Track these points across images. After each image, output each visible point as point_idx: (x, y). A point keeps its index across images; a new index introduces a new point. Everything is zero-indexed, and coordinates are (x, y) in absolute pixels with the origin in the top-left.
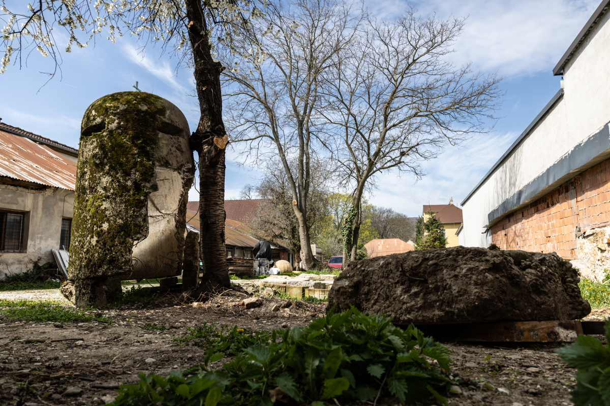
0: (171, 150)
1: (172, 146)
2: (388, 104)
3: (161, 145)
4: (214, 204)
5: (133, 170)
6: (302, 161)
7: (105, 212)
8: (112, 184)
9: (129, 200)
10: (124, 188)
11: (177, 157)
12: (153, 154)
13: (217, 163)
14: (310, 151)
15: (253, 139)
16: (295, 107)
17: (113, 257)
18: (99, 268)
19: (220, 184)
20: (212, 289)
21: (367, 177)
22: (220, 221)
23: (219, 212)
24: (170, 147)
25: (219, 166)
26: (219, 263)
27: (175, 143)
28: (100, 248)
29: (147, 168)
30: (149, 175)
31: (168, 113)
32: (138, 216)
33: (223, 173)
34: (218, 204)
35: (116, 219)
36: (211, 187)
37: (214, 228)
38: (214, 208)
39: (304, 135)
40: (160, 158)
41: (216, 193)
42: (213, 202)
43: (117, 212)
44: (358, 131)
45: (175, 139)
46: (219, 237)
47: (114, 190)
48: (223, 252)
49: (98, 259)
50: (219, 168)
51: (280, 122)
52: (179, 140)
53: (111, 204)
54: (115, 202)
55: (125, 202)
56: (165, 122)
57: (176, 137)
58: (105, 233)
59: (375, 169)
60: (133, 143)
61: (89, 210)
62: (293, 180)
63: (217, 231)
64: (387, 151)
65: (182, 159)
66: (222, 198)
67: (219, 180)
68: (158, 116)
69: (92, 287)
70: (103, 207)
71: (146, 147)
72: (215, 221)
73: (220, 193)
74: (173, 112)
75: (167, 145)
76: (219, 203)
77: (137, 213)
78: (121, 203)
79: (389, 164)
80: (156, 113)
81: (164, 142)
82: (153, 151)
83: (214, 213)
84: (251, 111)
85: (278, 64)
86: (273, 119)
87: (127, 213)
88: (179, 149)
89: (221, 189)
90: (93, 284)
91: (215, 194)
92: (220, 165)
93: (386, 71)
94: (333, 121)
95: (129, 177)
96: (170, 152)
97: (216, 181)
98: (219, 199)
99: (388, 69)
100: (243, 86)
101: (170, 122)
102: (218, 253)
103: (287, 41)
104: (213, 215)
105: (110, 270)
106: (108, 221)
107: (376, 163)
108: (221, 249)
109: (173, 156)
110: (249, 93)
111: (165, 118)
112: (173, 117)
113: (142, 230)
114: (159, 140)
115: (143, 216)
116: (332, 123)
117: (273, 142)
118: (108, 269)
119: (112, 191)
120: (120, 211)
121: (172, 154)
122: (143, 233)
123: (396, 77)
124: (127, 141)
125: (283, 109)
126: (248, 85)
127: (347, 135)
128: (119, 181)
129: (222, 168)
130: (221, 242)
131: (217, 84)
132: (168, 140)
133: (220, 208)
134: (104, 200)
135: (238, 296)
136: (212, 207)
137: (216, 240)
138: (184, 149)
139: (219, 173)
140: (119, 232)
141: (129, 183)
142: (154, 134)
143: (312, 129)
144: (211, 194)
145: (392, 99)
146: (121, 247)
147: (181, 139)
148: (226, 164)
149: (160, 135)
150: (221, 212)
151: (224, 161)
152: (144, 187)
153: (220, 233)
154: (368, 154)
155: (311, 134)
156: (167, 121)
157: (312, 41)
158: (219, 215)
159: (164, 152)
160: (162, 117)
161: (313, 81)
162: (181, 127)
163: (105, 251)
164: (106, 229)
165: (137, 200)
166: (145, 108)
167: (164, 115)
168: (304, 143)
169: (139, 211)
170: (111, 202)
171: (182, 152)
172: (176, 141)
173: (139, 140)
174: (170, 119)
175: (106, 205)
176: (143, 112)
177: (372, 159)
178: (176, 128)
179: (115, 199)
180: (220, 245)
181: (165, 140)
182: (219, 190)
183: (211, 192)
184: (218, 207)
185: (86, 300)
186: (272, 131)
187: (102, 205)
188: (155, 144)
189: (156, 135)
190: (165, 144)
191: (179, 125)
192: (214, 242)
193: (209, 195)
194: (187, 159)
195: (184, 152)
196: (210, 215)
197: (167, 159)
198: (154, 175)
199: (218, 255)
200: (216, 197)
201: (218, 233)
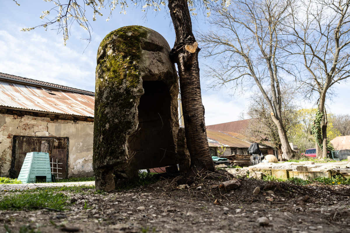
0: (152, 62)
1: (154, 59)
2: (338, 28)
3: (144, 58)
4: (192, 100)
5: (124, 81)
6: (273, 86)
7: (107, 115)
8: (111, 94)
9: (122, 103)
10: (118, 95)
11: (158, 66)
12: (138, 66)
13: (191, 66)
14: (279, 78)
15: (238, 78)
16: (263, 52)
17: (112, 150)
18: (104, 159)
19: (196, 83)
20: (197, 172)
21: (327, 88)
22: (199, 113)
23: (198, 106)
24: (152, 59)
25: (192, 68)
26: (202, 149)
27: (156, 57)
28: (105, 143)
29: (134, 77)
30: (136, 82)
31: (149, 35)
32: (129, 115)
33: (198, 74)
34: (195, 100)
35: (114, 119)
36: (188, 87)
37: (194, 120)
38: (193, 103)
39: (273, 69)
40: (144, 68)
41: (193, 90)
42: (191, 98)
43: (114, 114)
44: (315, 55)
45: (156, 54)
46: (200, 127)
47: (111, 98)
48: (204, 140)
49: (104, 152)
50: (193, 70)
51: (254, 63)
52: (159, 55)
53: (110, 109)
54: (113, 107)
55: (119, 105)
56: (147, 42)
57: (157, 52)
58: (107, 131)
59: (333, 81)
60: (124, 60)
61: (99, 116)
62: (269, 99)
63: (197, 122)
64: (342, 66)
65: (163, 68)
66: (199, 95)
67: (195, 79)
68: (141, 38)
69: (102, 175)
70: (105, 112)
71: (132, 62)
72: (195, 114)
73: (196, 91)
74: (153, 35)
75: (149, 58)
76: (197, 98)
77: (128, 113)
78: (117, 107)
79: (344, 76)
80: (139, 36)
81: (146, 56)
82: (138, 64)
83: (193, 108)
84: (234, 61)
85: (247, 27)
86: (249, 62)
87: (121, 113)
88: (160, 61)
89: (197, 87)
90: (103, 172)
92: (194, 68)
93: (332, 6)
94: (293, 53)
95: (122, 86)
96: (152, 63)
97: (192, 81)
98: (196, 95)
99: (333, 4)
100: (227, 46)
101: (151, 41)
102: (200, 141)
103: (251, 11)
104: (192, 109)
105: (111, 160)
106: (109, 122)
107: (334, 77)
108: (203, 138)
109: (154, 66)
110: (231, 49)
111: (147, 39)
112: (154, 38)
113: (132, 126)
114: (142, 55)
116: (292, 54)
117: (251, 77)
118: (110, 159)
119: (110, 99)
120: (116, 113)
121: (154, 64)
123: (341, 8)
124: (119, 60)
125: (255, 55)
126: (230, 45)
127: (306, 60)
128: (114, 91)
129: (196, 70)
130: (202, 131)
131: (185, 6)
132: (150, 55)
133: (198, 103)
134: (106, 107)
135: (221, 179)
136: (191, 103)
137: (197, 130)
138: (164, 61)
139: (194, 74)
140: (116, 129)
141: (122, 91)
142: (139, 52)
143: (277, 63)
144: (189, 93)
145: (340, 26)
146: (118, 141)
147: (161, 53)
148: (199, 67)
149: (143, 51)
150: (199, 106)
151: (198, 65)
152: (132, 92)
153: (200, 124)
154: (326, 71)
155: (277, 67)
156: (148, 41)
157: (269, 5)
158: (197, 109)
159: (147, 63)
160: (144, 39)
161: (273, 31)
162: (161, 45)
163: (107, 146)
164: (107, 128)
165: (127, 102)
166: (130, 34)
167: (146, 37)
168: (273, 74)
169: (129, 111)
170: (110, 107)
171: (163, 63)
172: (157, 56)
173: (128, 57)
174: (150, 39)
175: (107, 110)
176: (129, 37)
177: (330, 74)
178: (157, 46)
179: (112, 104)
180: (201, 134)
181: (147, 55)
182: (195, 88)
183: (188, 90)
184: (196, 103)
185: (99, 185)
186: (249, 70)
187: (105, 110)
188: (139, 58)
189: (140, 52)
190: (148, 57)
191: (159, 43)
192: (196, 132)
193: (187, 93)
194: (168, 68)
195: (164, 63)
196: (190, 110)
197: (149, 69)
198: (139, 82)
199: (200, 143)
200: (193, 94)
201: (198, 124)
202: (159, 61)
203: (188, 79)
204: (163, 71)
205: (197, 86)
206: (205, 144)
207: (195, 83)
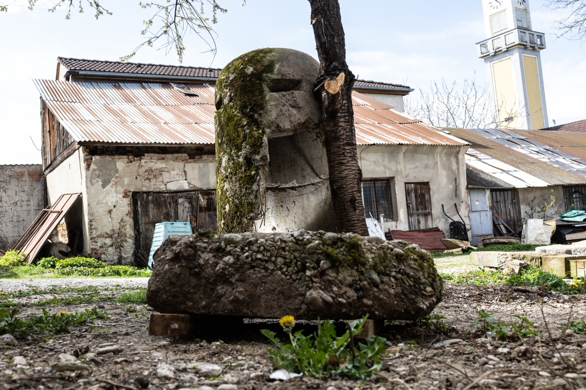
0: (281, 110)
1: (284, 105)
3: (269, 108)
4: (338, 164)
5: (244, 144)
7: (226, 193)
8: (229, 163)
9: (242, 177)
10: (237, 166)
11: (290, 116)
12: (261, 121)
13: (335, 112)
22: (348, 183)
23: (346, 172)
24: (281, 107)
25: (339, 115)
27: (288, 101)
29: (255, 139)
30: (258, 146)
31: (277, 66)
32: (250, 193)
34: (343, 163)
35: (233, 199)
36: (333, 144)
37: (340, 193)
38: (339, 168)
40: (269, 123)
42: (337, 162)
43: (234, 192)
45: (289, 94)
46: (349, 204)
48: (356, 222)
50: (340, 117)
52: (294, 95)
53: (230, 184)
54: (232, 182)
55: (239, 180)
56: (274, 79)
57: (290, 92)
58: (227, 215)
60: (243, 113)
61: (219, 192)
63: (346, 197)
65: (298, 116)
67: (342, 132)
68: (265, 75)
70: (225, 188)
71: (254, 115)
72: (342, 185)
73: (344, 149)
74: (285, 63)
75: (276, 106)
76: (344, 161)
77: (249, 190)
78: (236, 182)
80: (263, 72)
81: (272, 103)
82: (261, 118)
83: (340, 175)
87: (241, 191)
88: (295, 105)
89: (346, 144)
91: (338, 151)
92: (341, 113)
95: (241, 153)
96: (280, 113)
97: (338, 135)
98: (345, 156)
101: (279, 77)
104: (339, 177)
106: (229, 202)
108: (354, 219)
109: (284, 117)
111: (274, 74)
112: (284, 69)
113: (254, 208)
114: (266, 103)
115: (254, 192)
119: (229, 170)
120: (236, 190)
121: (283, 115)
122: (256, 211)
124: (238, 113)
128: (233, 159)
129: (345, 117)
130: (352, 210)
132: (279, 100)
133: (347, 168)
134: (225, 181)
136: (336, 169)
137: (345, 209)
138: (302, 104)
139: (341, 124)
140: (236, 213)
141: (241, 160)
142: (261, 98)
144: (334, 153)
147: (296, 93)
149: (269, 96)
150: (349, 173)
152: (254, 160)
153: (349, 199)
156: (276, 78)
158: (346, 177)
159: (273, 115)
160: (269, 75)
162: (297, 77)
164: (228, 211)
165: (248, 176)
166: (251, 70)
167: (272, 71)
169: (251, 188)
170: (229, 182)
171: (299, 108)
172: (290, 98)
173: (247, 108)
174: (279, 72)
175: (226, 185)
176: (249, 75)
178: (291, 81)
179: (231, 178)
180: (351, 214)
181: (274, 101)
182: (343, 144)
183: (333, 149)
184: (344, 167)
187: (224, 186)
188: (262, 109)
189: (264, 97)
190: (274, 105)
191: (293, 76)
192: (343, 211)
193: (332, 153)
194: (308, 114)
195: (302, 107)
196: (336, 179)
197: (277, 123)
198: (263, 145)
199: (349, 226)
200: (339, 155)
201: (347, 200)
202: (293, 107)
203: (332, 131)
204: (299, 121)
205: (346, 142)
206: (357, 227)
207: (343, 137)
